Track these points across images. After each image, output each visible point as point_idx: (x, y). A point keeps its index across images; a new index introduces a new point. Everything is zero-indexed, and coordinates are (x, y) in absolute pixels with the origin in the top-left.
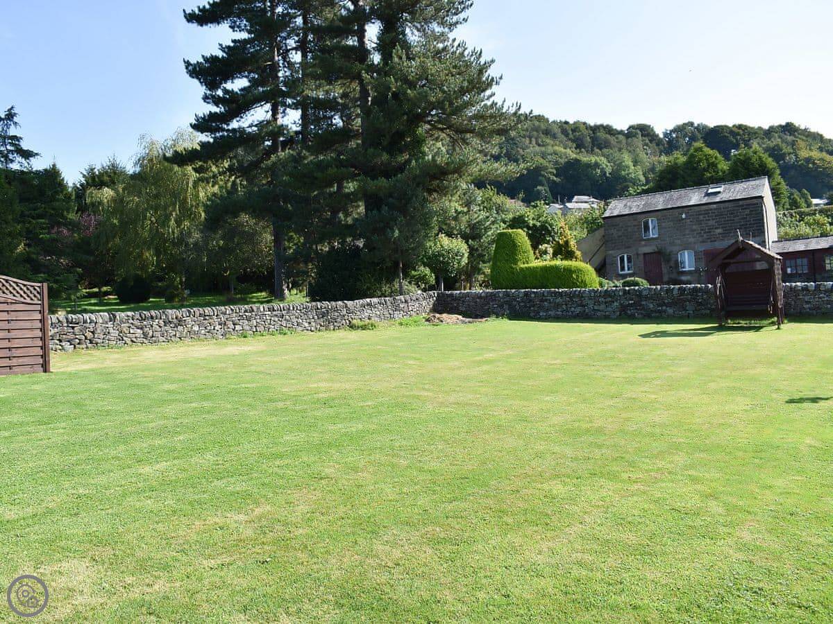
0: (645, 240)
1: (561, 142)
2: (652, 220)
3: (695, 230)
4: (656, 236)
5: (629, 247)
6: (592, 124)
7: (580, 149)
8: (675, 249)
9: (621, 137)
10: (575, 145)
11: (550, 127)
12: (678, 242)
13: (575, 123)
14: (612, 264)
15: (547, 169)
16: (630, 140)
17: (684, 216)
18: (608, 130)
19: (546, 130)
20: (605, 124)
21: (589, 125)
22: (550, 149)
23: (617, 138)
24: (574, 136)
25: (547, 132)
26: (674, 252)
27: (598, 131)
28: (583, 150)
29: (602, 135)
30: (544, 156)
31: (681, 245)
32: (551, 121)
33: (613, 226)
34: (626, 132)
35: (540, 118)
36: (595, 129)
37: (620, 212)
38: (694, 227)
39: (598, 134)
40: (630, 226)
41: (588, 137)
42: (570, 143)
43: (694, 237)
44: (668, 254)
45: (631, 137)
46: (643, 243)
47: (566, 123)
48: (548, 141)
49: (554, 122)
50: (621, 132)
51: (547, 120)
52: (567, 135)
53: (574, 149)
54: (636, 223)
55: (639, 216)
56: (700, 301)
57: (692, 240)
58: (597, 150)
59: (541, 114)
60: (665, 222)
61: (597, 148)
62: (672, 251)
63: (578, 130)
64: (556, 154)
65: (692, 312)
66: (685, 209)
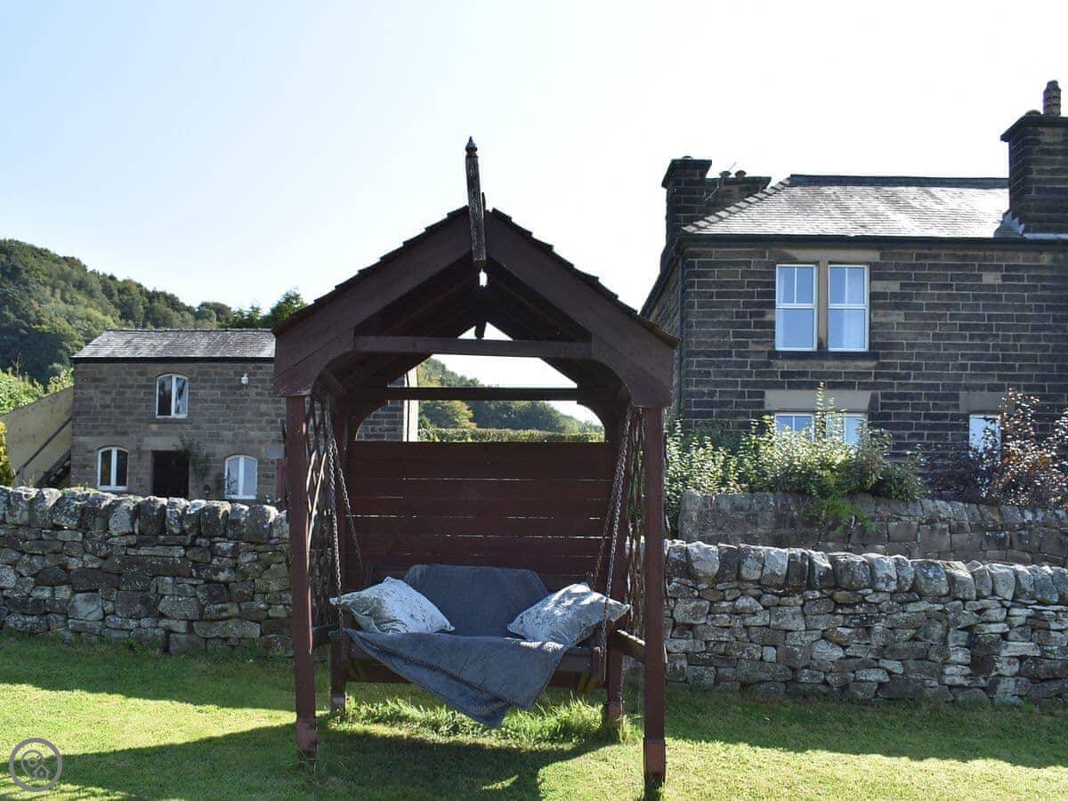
0: (158, 422)
1: (101, 304)
2: (178, 379)
3: (262, 415)
4: (183, 416)
5: (124, 433)
6: (150, 289)
7: (127, 321)
8: (220, 449)
9: (188, 316)
10: (119, 313)
11: (86, 278)
12: (228, 434)
13: (125, 281)
14: (85, 467)
15: (72, 340)
16: (200, 322)
17: (245, 380)
18: (172, 301)
19: (80, 282)
20: (168, 293)
21: (146, 289)
22: (81, 311)
23: (182, 316)
24: (121, 300)
25: (81, 285)
26: (218, 457)
27: (156, 300)
28: (130, 322)
29: (161, 306)
30: (70, 319)
31: (232, 442)
32: (89, 269)
33: (94, 380)
34: (197, 310)
35: (72, 262)
36: (153, 297)
37: (113, 352)
38: (264, 407)
39: (156, 304)
40: (131, 387)
41: (141, 307)
42: (112, 308)
43: (260, 429)
44: (202, 456)
45: (202, 319)
46: (154, 427)
47: (112, 278)
48: (80, 298)
49: (93, 272)
50: (189, 309)
51: (84, 268)
52: (110, 296)
53: (117, 319)
54: (143, 381)
55: (150, 366)
56: (222, 576)
57: (255, 434)
58: (150, 326)
59: (76, 257)
60: (203, 388)
61: (152, 324)
62: (214, 455)
63: (126, 291)
64: (89, 319)
65: (181, 627)
66: (250, 366)
